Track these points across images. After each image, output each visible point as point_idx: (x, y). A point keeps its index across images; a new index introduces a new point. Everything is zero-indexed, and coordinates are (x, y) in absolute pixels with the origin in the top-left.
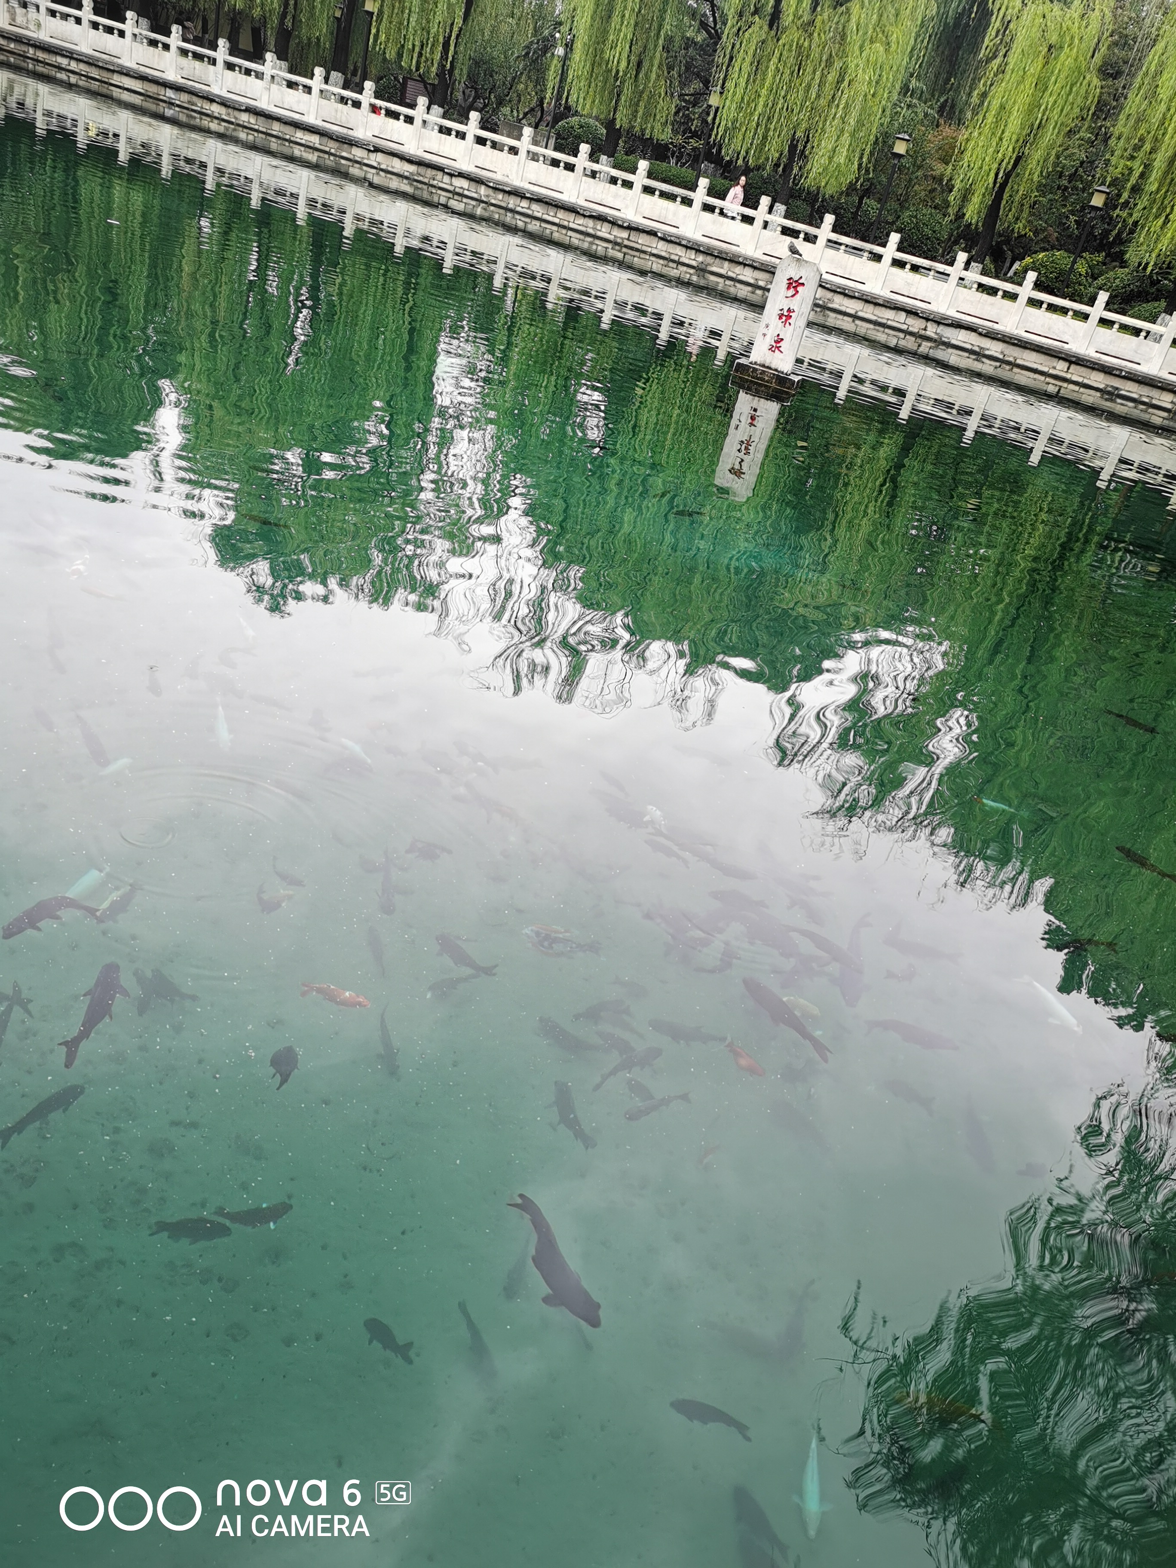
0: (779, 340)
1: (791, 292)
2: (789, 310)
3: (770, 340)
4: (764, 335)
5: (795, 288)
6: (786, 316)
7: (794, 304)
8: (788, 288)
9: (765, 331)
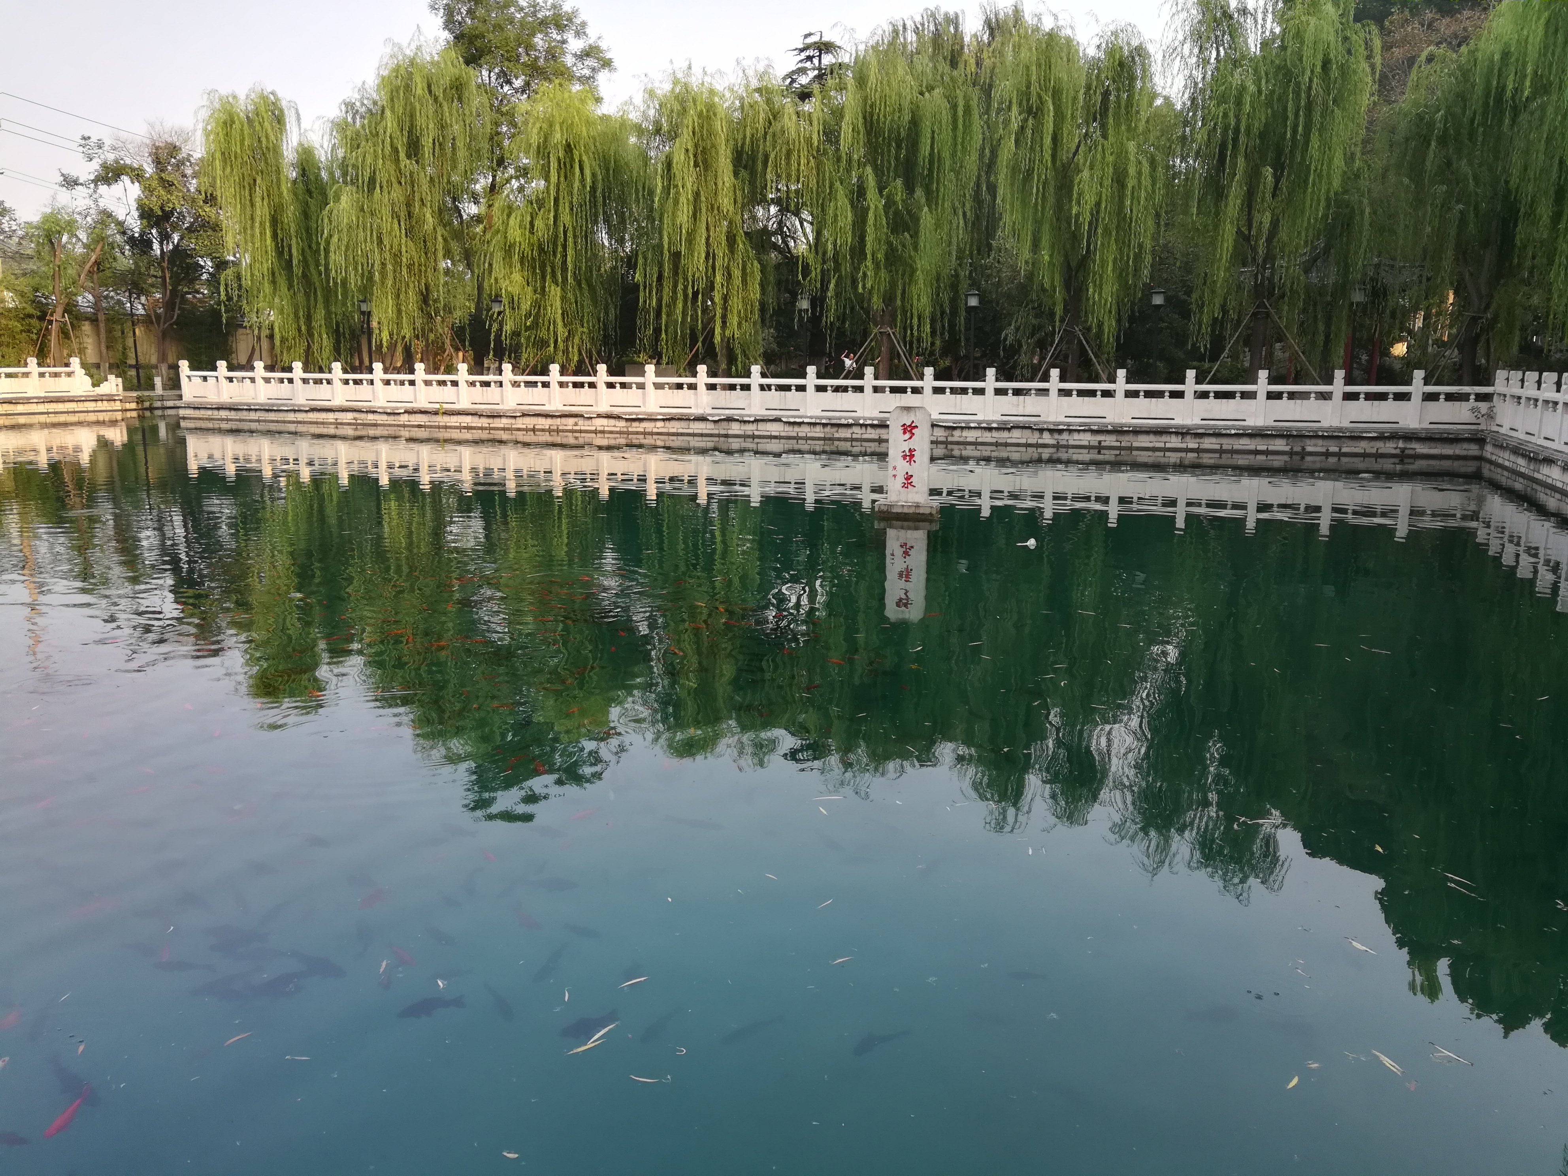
0: (909, 477)
1: (908, 435)
2: (910, 450)
3: (901, 479)
4: (895, 476)
5: (910, 431)
6: (909, 456)
7: (912, 444)
8: (905, 433)
9: (894, 472)
